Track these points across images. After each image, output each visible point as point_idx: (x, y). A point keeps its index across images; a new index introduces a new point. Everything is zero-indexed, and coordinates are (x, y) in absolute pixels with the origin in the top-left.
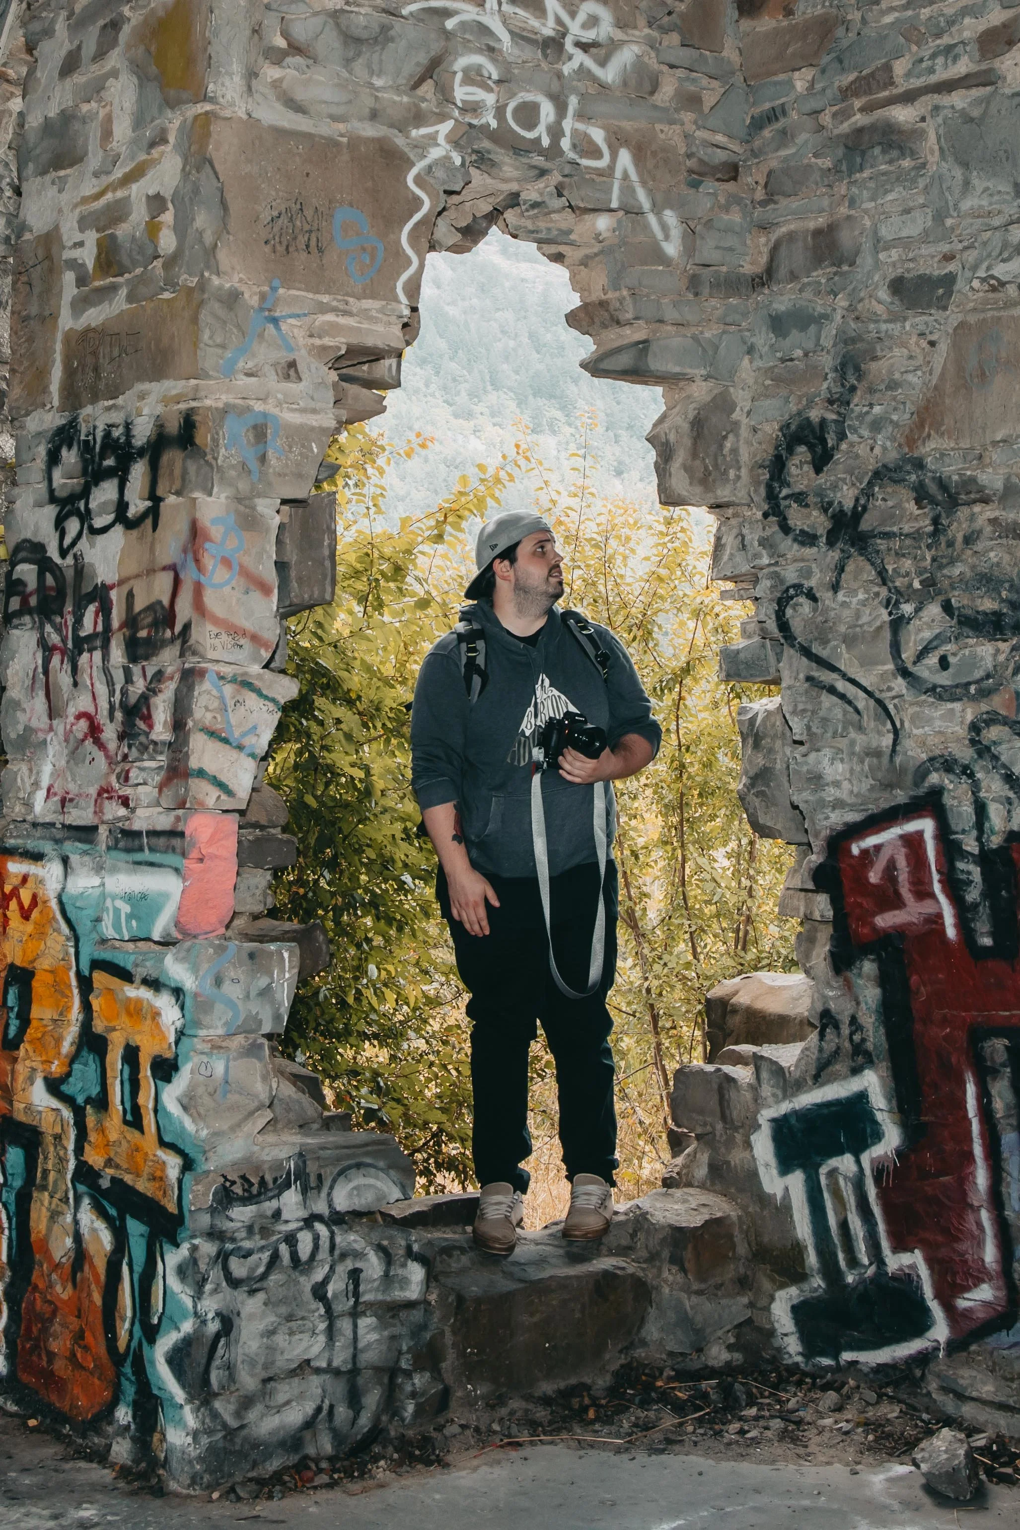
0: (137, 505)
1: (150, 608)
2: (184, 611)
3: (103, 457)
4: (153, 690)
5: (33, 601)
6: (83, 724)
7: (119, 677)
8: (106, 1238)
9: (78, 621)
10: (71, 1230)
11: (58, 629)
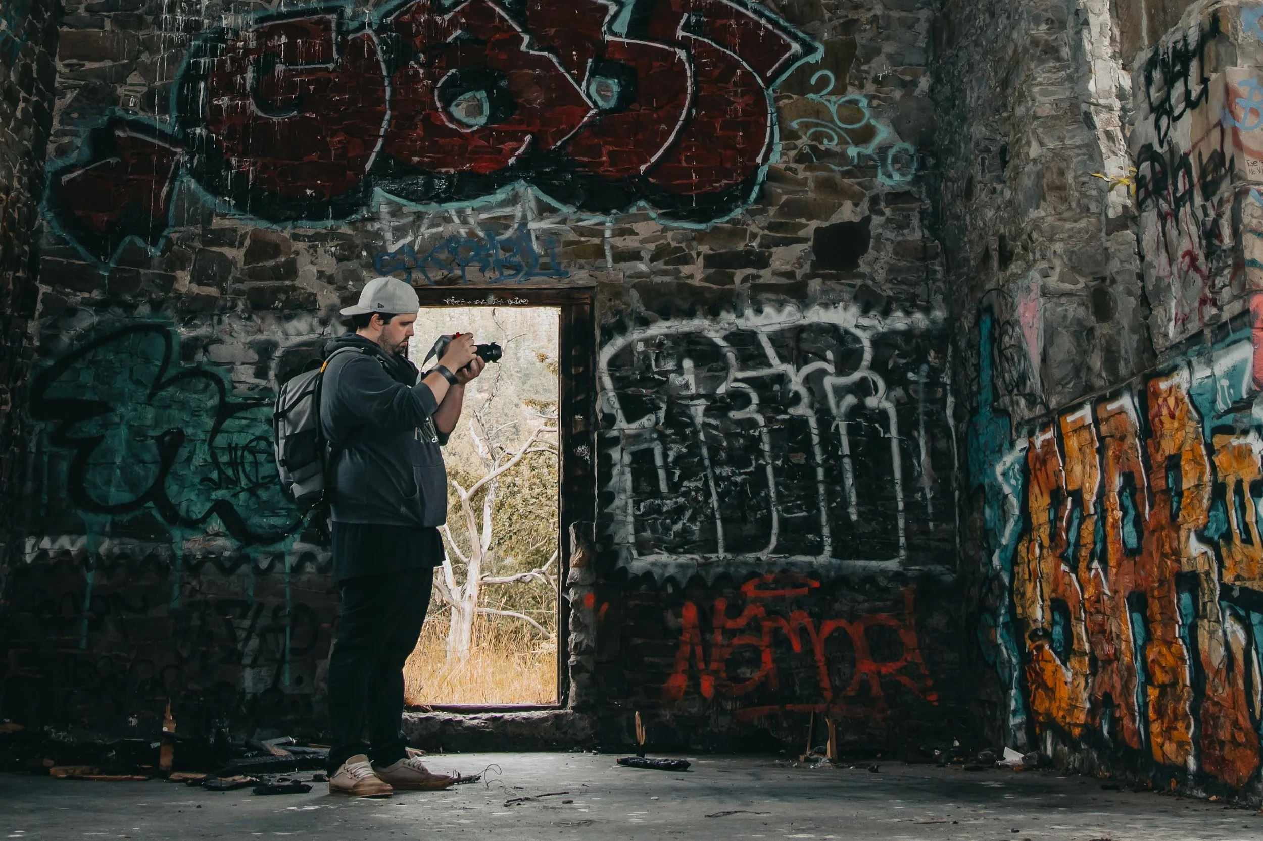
0: (1196, 90)
1: (1211, 158)
2: (1229, 150)
3: (1174, 66)
4: (1219, 215)
5: (1150, 187)
6: (1187, 259)
7: (1200, 214)
8: (1241, 635)
9: (1176, 189)
10: (1222, 640)
11: (1166, 200)
